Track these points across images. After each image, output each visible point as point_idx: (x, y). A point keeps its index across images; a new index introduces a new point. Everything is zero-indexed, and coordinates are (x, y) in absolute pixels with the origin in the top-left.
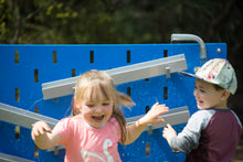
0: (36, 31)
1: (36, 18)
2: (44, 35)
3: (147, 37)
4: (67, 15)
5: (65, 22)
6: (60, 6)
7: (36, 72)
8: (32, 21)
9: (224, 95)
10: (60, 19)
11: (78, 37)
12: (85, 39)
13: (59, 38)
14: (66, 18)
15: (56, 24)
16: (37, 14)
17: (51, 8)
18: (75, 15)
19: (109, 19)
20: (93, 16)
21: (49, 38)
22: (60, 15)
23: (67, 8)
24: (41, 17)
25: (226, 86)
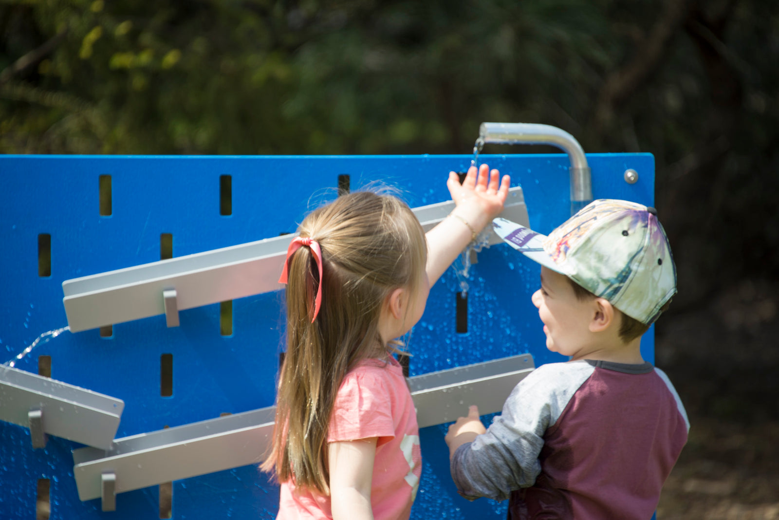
0: (46, 109)
1: (45, 69)
2: (71, 124)
3: (404, 130)
4: (145, 58)
5: (138, 82)
6: (122, 29)
7: (45, 242)
8: (32, 76)
9: (599, 315)
10: (123, 73)
11: (180, 130)
12: (203, 136)
13: (120, 132)
14: (144, 70)
15: (109, 88)
16: (48, 56)
17: (93, 36)
18: (171, 58)
19: (281, 71)
20: (228, 64)
21: (87, 131)
22: (121, 60)
23: (146, 38)
24: (61, 66)
25: (601, 289)
